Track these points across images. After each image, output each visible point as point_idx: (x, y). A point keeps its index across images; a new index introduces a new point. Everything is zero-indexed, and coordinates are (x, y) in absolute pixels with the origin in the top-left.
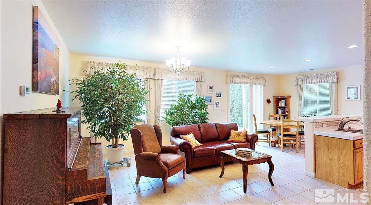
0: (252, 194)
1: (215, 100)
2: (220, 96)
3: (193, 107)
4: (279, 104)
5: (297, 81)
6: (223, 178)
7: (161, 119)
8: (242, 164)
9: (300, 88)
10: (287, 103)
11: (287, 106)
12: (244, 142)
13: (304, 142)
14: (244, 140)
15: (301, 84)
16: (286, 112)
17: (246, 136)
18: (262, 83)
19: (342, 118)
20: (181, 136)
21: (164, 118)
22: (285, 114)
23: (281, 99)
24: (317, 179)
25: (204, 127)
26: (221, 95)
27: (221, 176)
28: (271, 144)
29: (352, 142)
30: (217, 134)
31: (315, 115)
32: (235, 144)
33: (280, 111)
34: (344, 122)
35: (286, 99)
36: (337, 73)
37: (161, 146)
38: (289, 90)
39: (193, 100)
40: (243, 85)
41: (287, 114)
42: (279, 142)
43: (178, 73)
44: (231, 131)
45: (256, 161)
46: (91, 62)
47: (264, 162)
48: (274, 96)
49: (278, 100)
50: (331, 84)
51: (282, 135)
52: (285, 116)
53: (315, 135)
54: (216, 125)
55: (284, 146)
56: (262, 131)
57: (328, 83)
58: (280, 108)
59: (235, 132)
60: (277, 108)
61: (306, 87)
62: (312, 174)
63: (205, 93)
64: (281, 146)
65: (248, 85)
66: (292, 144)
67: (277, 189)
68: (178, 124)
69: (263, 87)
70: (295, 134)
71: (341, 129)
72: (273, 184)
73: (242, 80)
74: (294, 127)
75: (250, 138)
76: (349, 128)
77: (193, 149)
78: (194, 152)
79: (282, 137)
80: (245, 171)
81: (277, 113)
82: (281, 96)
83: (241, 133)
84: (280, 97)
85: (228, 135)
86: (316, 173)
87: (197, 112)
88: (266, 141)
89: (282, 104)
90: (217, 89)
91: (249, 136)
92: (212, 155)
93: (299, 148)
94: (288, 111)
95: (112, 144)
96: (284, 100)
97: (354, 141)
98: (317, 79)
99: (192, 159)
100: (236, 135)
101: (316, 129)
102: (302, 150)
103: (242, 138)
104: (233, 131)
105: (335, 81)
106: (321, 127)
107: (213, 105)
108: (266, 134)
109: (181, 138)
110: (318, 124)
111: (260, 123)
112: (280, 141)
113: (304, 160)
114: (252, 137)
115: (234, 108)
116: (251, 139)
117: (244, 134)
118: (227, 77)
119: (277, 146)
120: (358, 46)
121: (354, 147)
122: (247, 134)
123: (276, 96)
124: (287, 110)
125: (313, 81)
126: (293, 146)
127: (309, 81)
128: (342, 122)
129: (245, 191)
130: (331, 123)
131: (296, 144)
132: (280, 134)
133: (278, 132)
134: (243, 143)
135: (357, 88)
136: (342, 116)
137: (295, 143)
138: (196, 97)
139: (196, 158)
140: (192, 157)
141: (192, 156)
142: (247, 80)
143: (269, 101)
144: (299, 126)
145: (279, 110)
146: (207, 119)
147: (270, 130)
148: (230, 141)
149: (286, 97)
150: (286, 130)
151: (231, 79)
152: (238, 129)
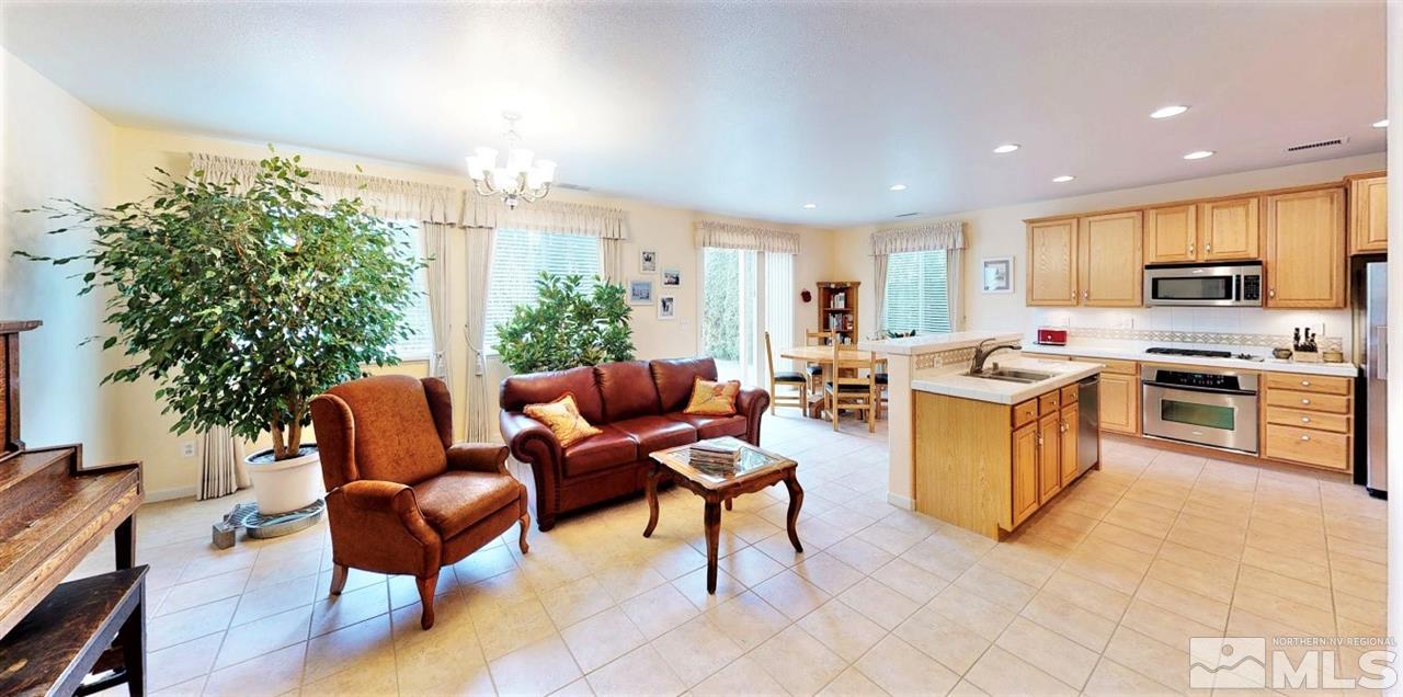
0: (734, 593)
1: (661, 291)
2: (677, 283)
3: (585, 314)
4: (832, 302)
5: (875, 244)
6: (654, 537)
7: (487, 350)
8: (705, 498)
9: (880, 260)
10: (850, 300)
11: (850, 308)
12: (730, 416)
13: (887, 401)
14: (729, 409)
15: (883, 253)
16: (849, 325)
17: (737, 396)
18: (789, 248)
19: (977, 341)
20: (529, 408)
21: (493, 347)
22: (846, 328)
23: (836, 291)
24: (918, 513)
25: (615, 374)
26: (677, 279)
27: (648, 534)
28: (808, 410)
29: (1008, 409)
30: (652, 394)
31: (913, 334)
32: (703, 422)
33: (834, 322)
34: (985, 350)
35: (848, 290)
36: (964, 226)
37: (446, 446)
38: (856, 267)
39: (587, 291)
40: (741, 252)
41: (851, 329)
42: (827, 405)
43: (509, 202)
44: (694, 381)
45: (749, 484)
46: (205, 157)
47: (774, 484)
48: (818, 284)
49: (828, 292)
50: (950, 252)
51: (835, 386)
52: (844, 334)
53: (914, 391)
54: (650, 365)
55: (839, 414)
56: (786, 375)
57: (943, 252)
58: (834, 313)
59: (705, 386)
60: (827, 313)
61: (895, 261)
62: (906, 498)
63: (630, 272)
64: (832, 416)
65: (754, 253)
66: (861, 410)
67: (810, 564)
68: (530, 366)
69: (791, 257)
70: (866, 382)
71: (977, 372)
72: (799, 549)
73: (737, 239)
74: (865, 364)
75: (746, 400)
76: (995, 365)
77: (564, 450)
78: (564, 459)
79: (833, 392)
80: (712, 518)
81: (826, 326)
82: (837, 284)
83: (722, 387)
84: (833, 286)
85: (687, 395)
86: (915, 498)
87: (596, 329)
88: (797, 402)
89: (839, 303)
90: (664, 263)
91: (743, 397)
92: (628, 463)
93: (876, 417)
94: (852, 322)
95: (271, 448)
96: (844, 294)
97: (1013, 408)
98: (918, 241)
99: (557, 482)
100: (708, 395)
101: (919, 372)
102: (883, 424)
103: (724, 404)
104: (701, 384)
105: (959, 245)
106: (930, 366)
107: (654, 308)
108: (798, 384)
109: (528, 416)
110: (923, 359)
111: (782, 356)
112: (831, 401)
113: (887, 455)
114: (751, 400)
115: (725, 315)
116: (750, 404)
117: (730, 390)
118: (695, 228)
119: (823, 414)
120: (1019, 146)
121: (1013, 424)
122: (742, 388)
123: (824, 284)
124: (850, 318)
125: (909, 246)
126: (862, 415)
127: (901, 245)
128: (979, 351)
129: (712, 587)
130: (953, 355)
131: (869, 410)
132: (831, 384)
133: (826, 379)
134: (726, 419)
135: (1007, 262)
136: (977, 334)
137: (867, 406)
138: (597, 282)
139: (570, 478)
140: (557, 478)
141: (556, 474)
142: (751, 240)
143: (806, 296)
144: (877, 361)
145: (831, 318)
146: (630, 347)
147: (808, 372)
148: (690, 414)
149: (849, 285)
150: (843, 373)
151: (707, 237)
152: (716, 376)
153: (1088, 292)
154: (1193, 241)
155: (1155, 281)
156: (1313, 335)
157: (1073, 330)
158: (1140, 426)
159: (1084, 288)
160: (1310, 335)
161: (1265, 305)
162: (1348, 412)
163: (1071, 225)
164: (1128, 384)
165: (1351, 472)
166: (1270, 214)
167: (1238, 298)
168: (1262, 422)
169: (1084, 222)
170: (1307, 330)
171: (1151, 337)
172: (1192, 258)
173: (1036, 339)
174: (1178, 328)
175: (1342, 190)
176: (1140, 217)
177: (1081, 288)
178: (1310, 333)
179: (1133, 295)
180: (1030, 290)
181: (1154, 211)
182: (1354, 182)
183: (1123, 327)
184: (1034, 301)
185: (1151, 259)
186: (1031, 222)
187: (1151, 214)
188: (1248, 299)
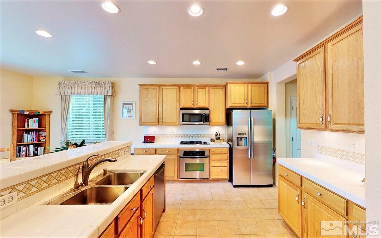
4: (26, 124)
5: (60, 88)
10: (44, 123)
11: (43, 128)
15: (67, 94)
16: (42, 138)
22: (40, 141)
23: (30, 116)
33: (27, 137)
35: (41, 117)
36: (113, 85)
41: (44, 140)
48: (12, 111)
49: (22, 117)
50: (106, 97)
52: (38, 145)
57: (102, 96)
58: (28, 131)
60: (21, 132)
81: (20, 140)
82: (30, 112)
84: (27, 113)
89: (33, 124)
94: (45, 137)
96: (37, 119)
98: (88, 89)
105: (110, 93)
123: (19, 111)
124: (43, 134)
125: (83, 91)
127: (78, 90)
135: (132, 104)
145: (25, 134)
149: (41, 113)
153: (162, 119)
154: (193, 100)
155: (183, 115)
156: (220, 134)
157: (157, 136)
158: (179, 176)
159: (161, 116)
160: (219, 134)
161: (210, 124)
162: (227, 160)
163: (156, 89)
164: (175, 158)
165: (228, 179)
166: (211, 93)
167: (204, 122)
168: (210, 167)
169: (161, 88)
170: (218, 132)
171: (181, 136)
172: (192, 106)
173: (144, 141)
174: (189, 133)
175: (224, 87)
176: (178, 89)
177: (160, 117)
178: (219, 133)
179: (176, 121)
180: (141, 118)
181: (182, 87)
182: (228, 84)
183: (173, 133)
184: (142, 123)
185: (182, 106)
186: (141, 85)
187: (182, 88)
188: (206, 122)
